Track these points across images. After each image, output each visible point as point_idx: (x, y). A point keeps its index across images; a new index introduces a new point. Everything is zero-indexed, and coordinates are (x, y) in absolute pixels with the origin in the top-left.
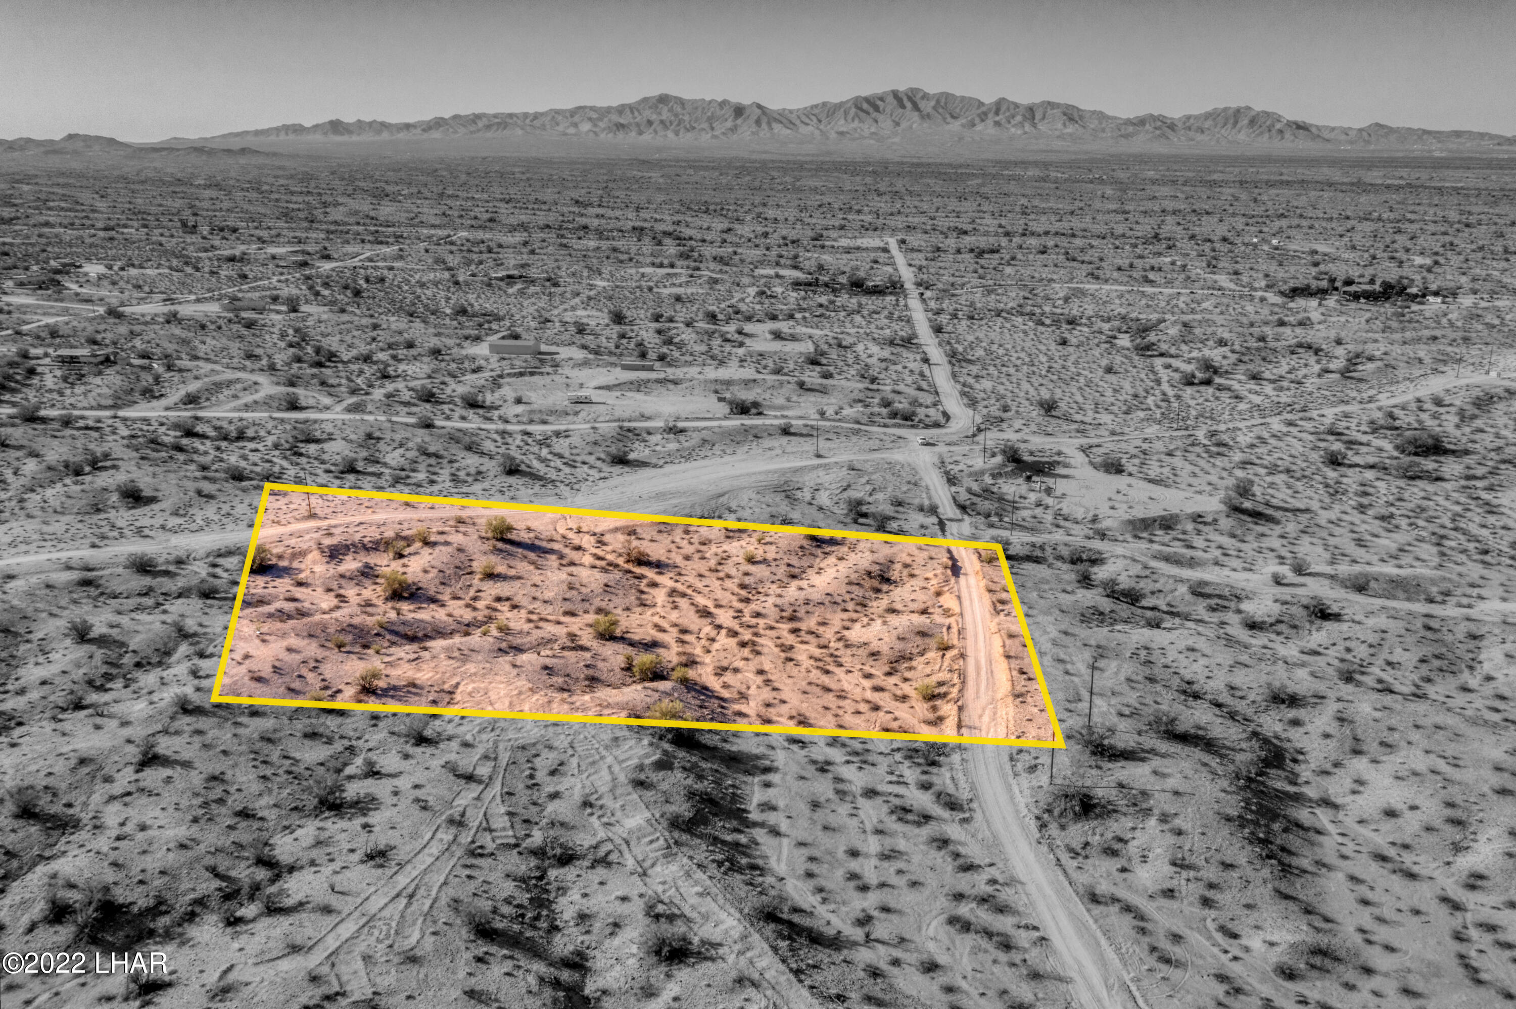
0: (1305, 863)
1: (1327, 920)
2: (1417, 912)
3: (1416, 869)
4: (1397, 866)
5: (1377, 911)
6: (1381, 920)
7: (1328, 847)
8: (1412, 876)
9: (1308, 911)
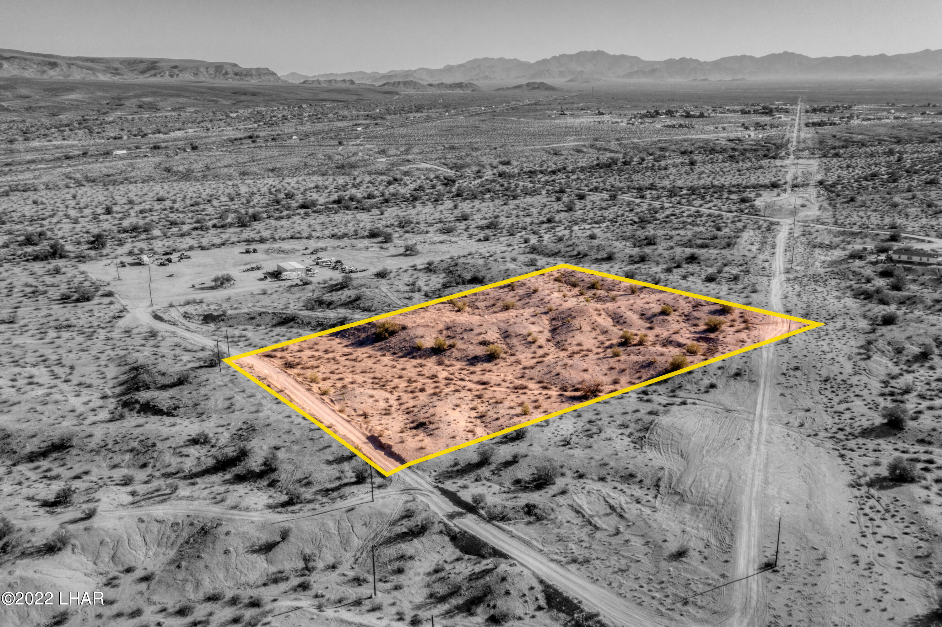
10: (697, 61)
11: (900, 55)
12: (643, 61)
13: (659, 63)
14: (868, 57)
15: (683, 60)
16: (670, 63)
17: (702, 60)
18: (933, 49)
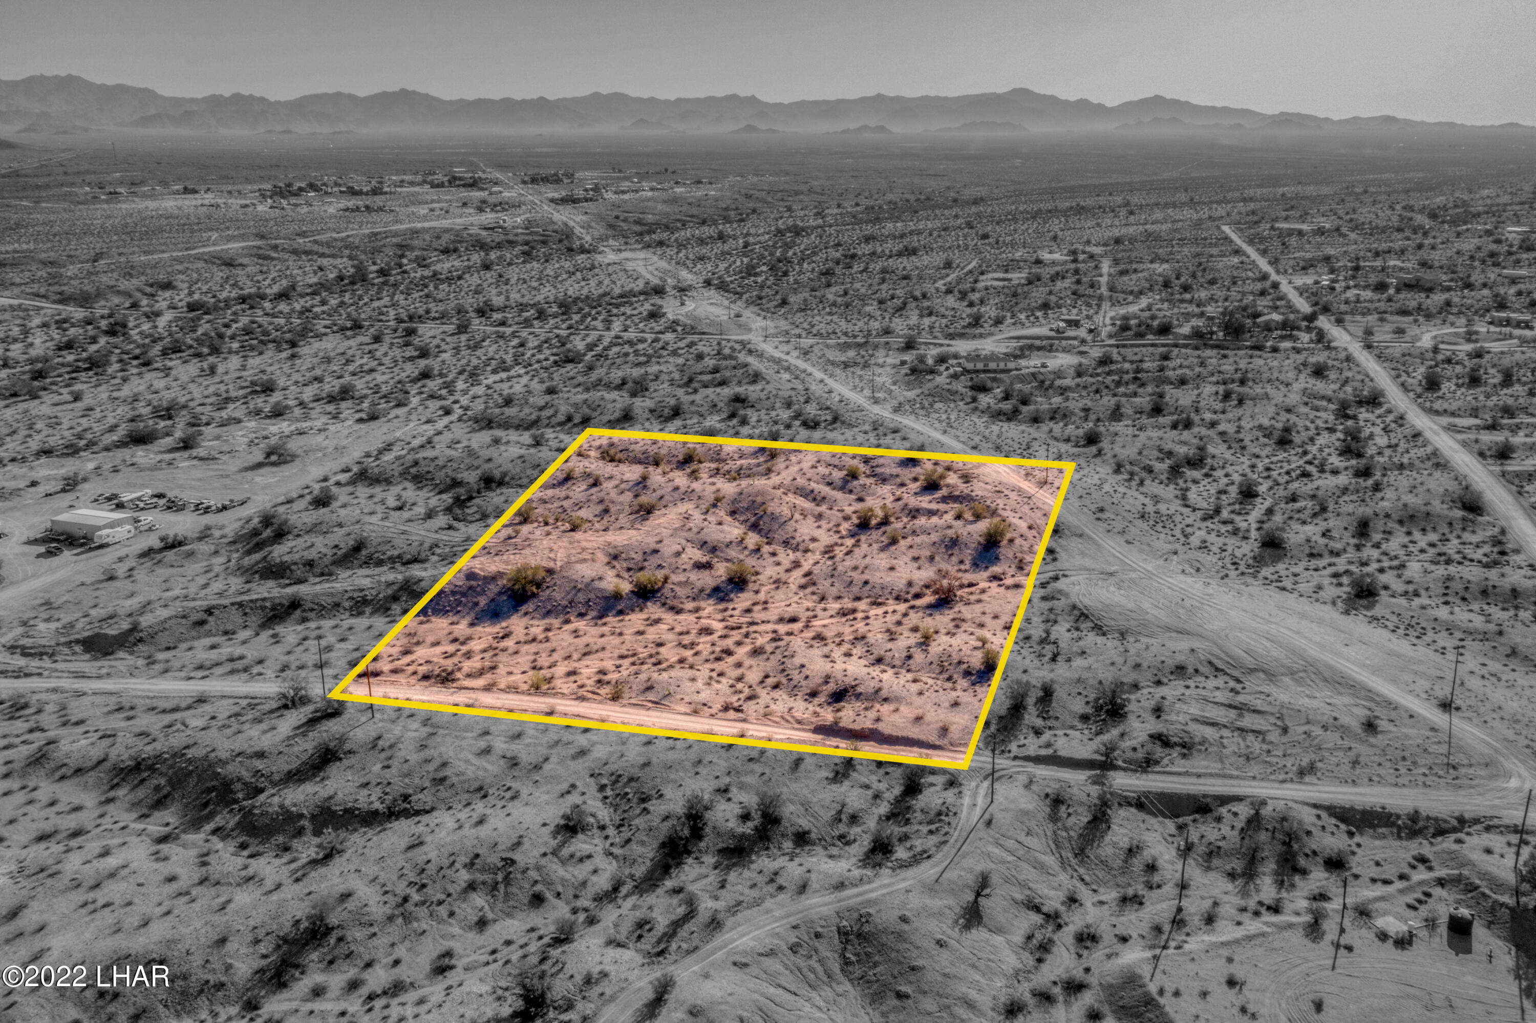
0: (121, 792)
1: (63, 778)
2: (11, 822)
3: (43, 845)
4: (59, 837)
5: (37, 805)
6: (31, 802)
7: (120, 813)
8: (42, 838)
9: (78, 771)
10: (262, 100)
11: (564, 99)
12: (162, 97)
13: (193, 100)
14: (524, 101)
15: (237, 97)
16: (215, 103)
17: (272, 98)
18: (604, 92)
